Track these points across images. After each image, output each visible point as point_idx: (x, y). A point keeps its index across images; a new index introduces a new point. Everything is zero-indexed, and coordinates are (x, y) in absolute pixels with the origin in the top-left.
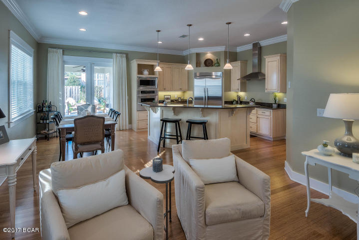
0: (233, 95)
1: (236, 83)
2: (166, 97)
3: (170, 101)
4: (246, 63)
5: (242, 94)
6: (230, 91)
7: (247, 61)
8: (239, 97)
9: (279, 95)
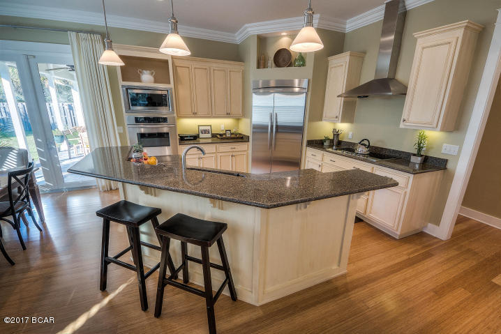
0: (325, 128)
1: (334, 104)
2: (201, 128)
3: (209, 135)
4: (362, 58)
5: (344, 127)
6: (321, 119)
7: (365, 53)
8: (336, 134)
9: (434, 136)
